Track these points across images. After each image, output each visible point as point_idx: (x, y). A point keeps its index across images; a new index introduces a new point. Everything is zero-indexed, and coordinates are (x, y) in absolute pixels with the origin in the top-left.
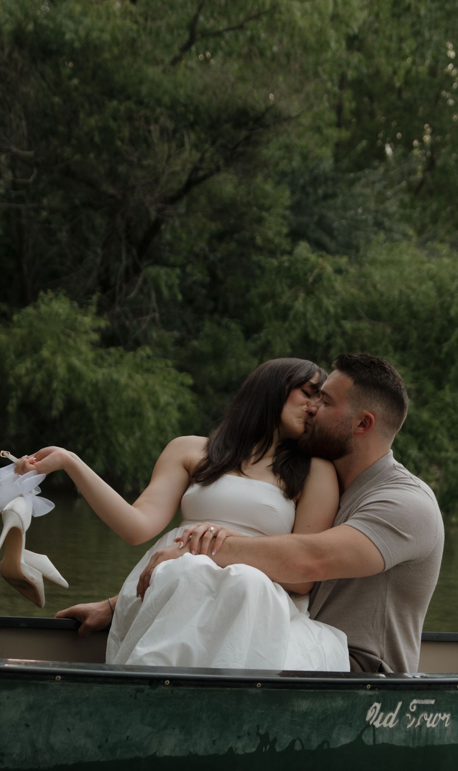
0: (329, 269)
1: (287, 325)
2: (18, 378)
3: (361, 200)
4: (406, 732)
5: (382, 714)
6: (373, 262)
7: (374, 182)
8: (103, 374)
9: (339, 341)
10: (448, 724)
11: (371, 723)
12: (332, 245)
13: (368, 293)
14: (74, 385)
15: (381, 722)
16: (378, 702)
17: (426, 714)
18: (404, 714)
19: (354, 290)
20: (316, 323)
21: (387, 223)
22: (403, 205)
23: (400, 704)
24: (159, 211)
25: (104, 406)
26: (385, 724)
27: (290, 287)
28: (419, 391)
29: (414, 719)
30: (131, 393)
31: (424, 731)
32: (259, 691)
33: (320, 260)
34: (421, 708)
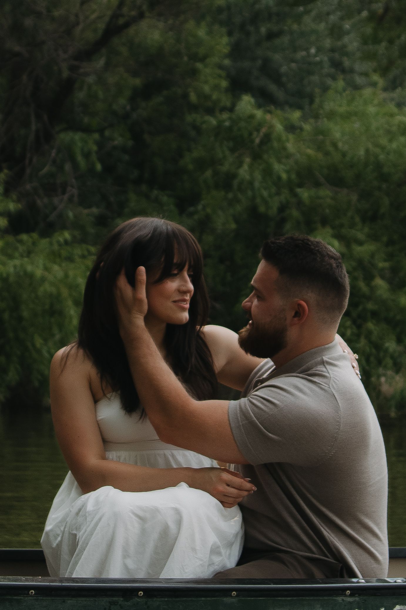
0: (279, 127)
1: (230, 195)
3: (313, 38)
6: (331, 115)
7: (328, 14)
8: (15, 267)
9: (295, 213)
12: (280, 94)
13: (327, 154)
19: (310, 151)
20: (265, 194)
21: (347, 63)
22: (365, 41)
24: (73, 69)
25: (16, 305)
27: (233, 150)
33: (268, 117)
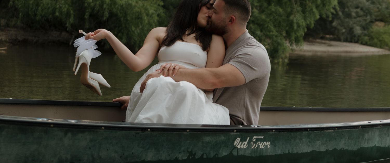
2: (89, 4)
4: (251, 150)
5: (241, 142)
10: (269, 147)
11: (236, 146)
14: (113, 6)
15: (240, 146)
16: (239, 137)
17: (260, 143)
18: (250, 143)
23: (248, 138)
25: (126, 15)
26: (242, 147)
28: (261, 6)
29: (255, 145)
30: (137, 9)
31: (259, 149)
32: (188, 133)
34: (257, 140)
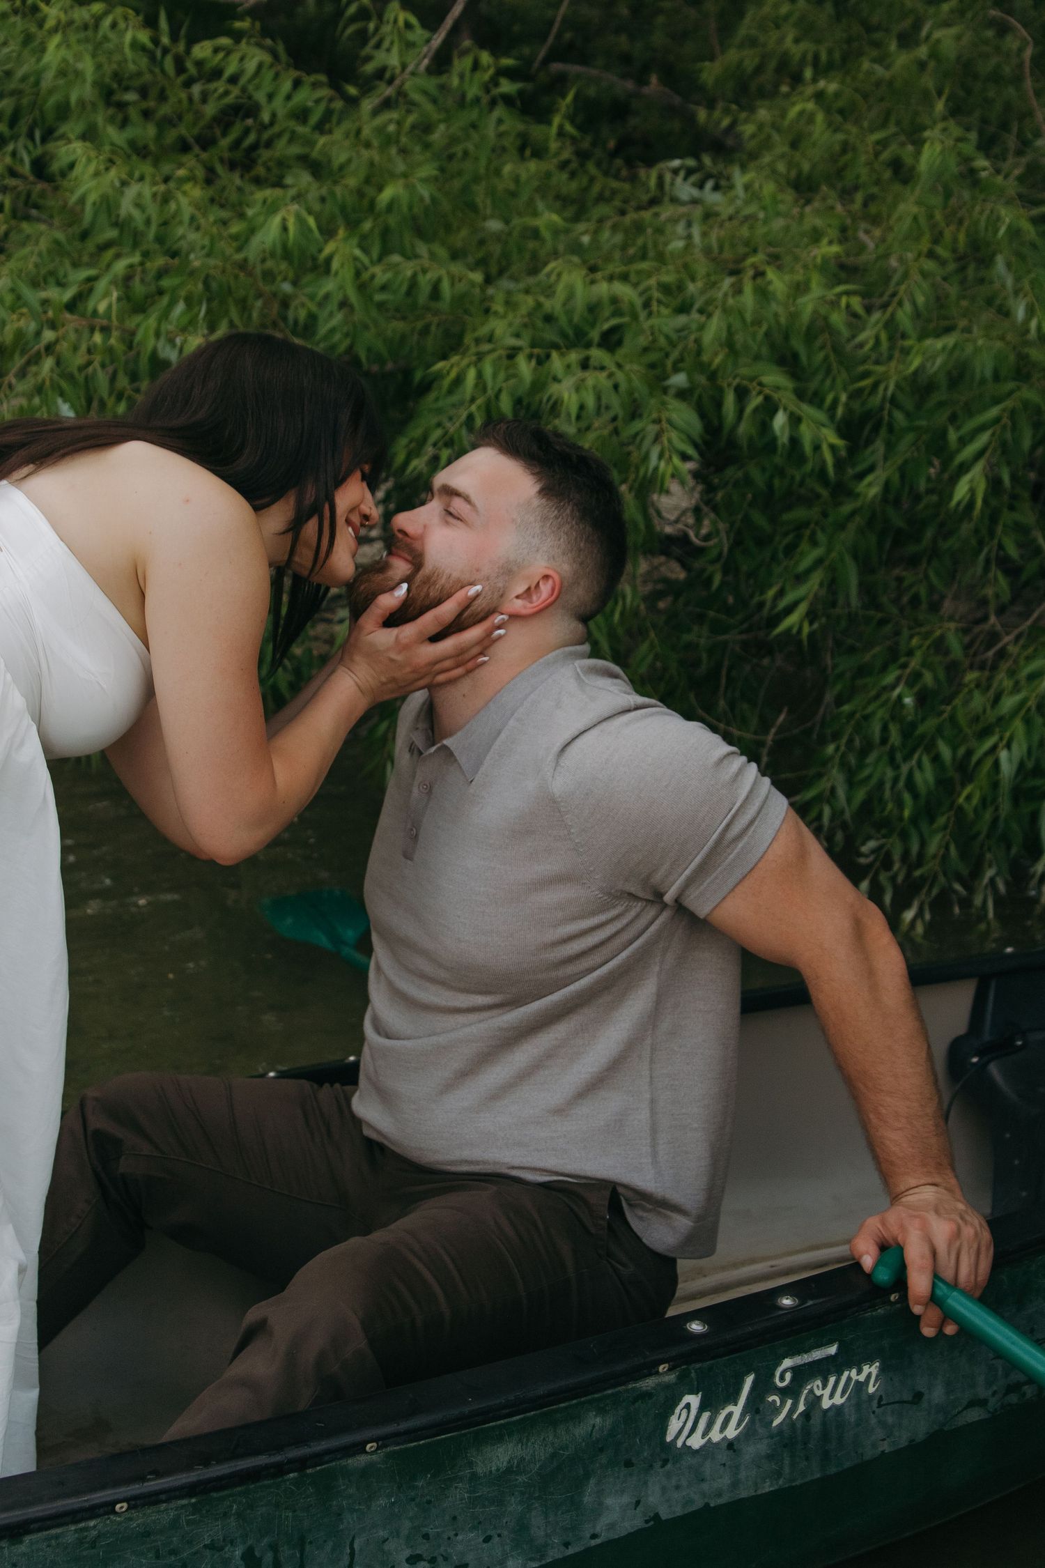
4: (771, 1437)
5: (706, 1415)
10: (876, 1387)
11: (679, 1444)
15: (704, 1434)
16: (692, 1392)
17: (819, 1382)
18: (762, 1401)
23: (749, 1381)
26: (715, 1436)
29: (789, 1402)
31: (816, 1420)
34: (802, 1375)
